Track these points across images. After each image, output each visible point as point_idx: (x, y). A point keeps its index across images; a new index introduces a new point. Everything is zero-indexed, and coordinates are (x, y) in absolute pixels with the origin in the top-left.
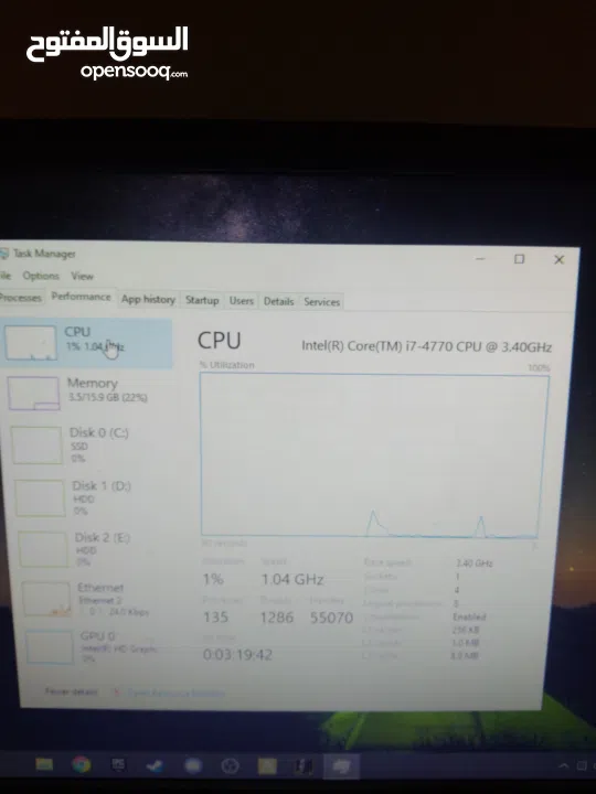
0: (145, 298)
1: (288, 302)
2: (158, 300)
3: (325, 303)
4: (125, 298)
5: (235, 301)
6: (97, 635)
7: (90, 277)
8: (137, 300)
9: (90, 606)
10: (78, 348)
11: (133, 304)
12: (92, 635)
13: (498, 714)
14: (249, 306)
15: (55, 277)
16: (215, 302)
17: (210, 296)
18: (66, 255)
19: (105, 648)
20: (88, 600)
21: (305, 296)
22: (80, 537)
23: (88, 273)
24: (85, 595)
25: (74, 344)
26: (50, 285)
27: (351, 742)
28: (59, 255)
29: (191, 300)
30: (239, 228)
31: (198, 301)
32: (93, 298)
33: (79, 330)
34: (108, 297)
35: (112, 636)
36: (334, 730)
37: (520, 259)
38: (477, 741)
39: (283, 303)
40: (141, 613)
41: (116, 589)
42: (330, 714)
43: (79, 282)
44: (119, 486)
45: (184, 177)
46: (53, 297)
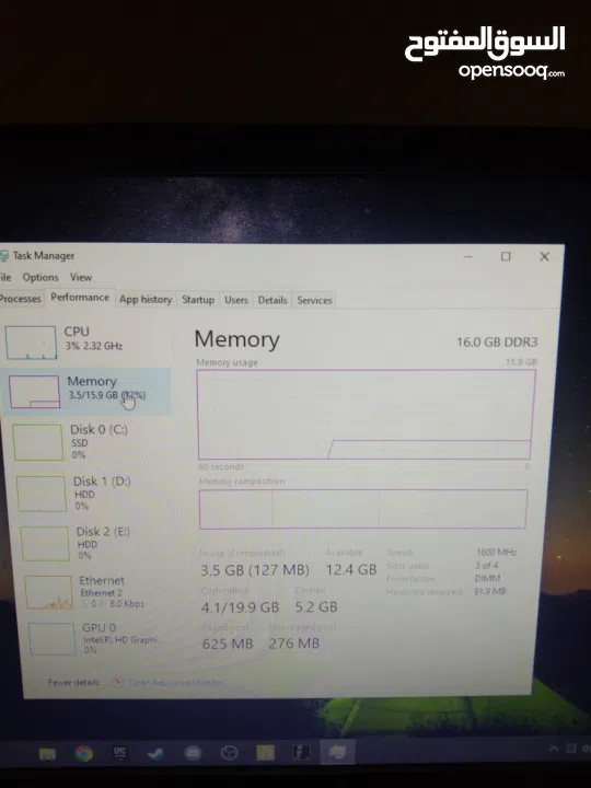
0: (143, 298)
1: (282, 301)
2: (155, 300)
3: (318, 301)
4: (123, 299)
5: (229, 300)
6: (97, 626)
7: (89, 278)
8: (134, 301)
9: (91, 598)
10: (78, 348)
11: (131, 304)
12: (94, 627)
13: (490, 699)
14: (243, 305)
15: (55, 278)
16: (210, 301)
17: (206, 296)
18: (66, 257)
19: (107, 638)
20: (89, 593)
21: (298, 294)
22: (81, 531)
23: (85, 274)
24: (87, 587)
25: (74, 344)
26: (49, 287)
27: (346, 727)
28: (58, 257)
29: (187, 300)
30: (233, 230)
31: (194, 301)
32: (91, 298)
33: (77, 330)
34: (106, 298)
35: (113, 627)
36: (331, 716)
37: (506, 256)
38: (468, 726)
39: (276, 301)
40: (137, 605)
41: (115, 582)
42: (327, 700)
43: (77, 283)
44: (120, 481)
45: (180, 180)
46: (53, 298)
